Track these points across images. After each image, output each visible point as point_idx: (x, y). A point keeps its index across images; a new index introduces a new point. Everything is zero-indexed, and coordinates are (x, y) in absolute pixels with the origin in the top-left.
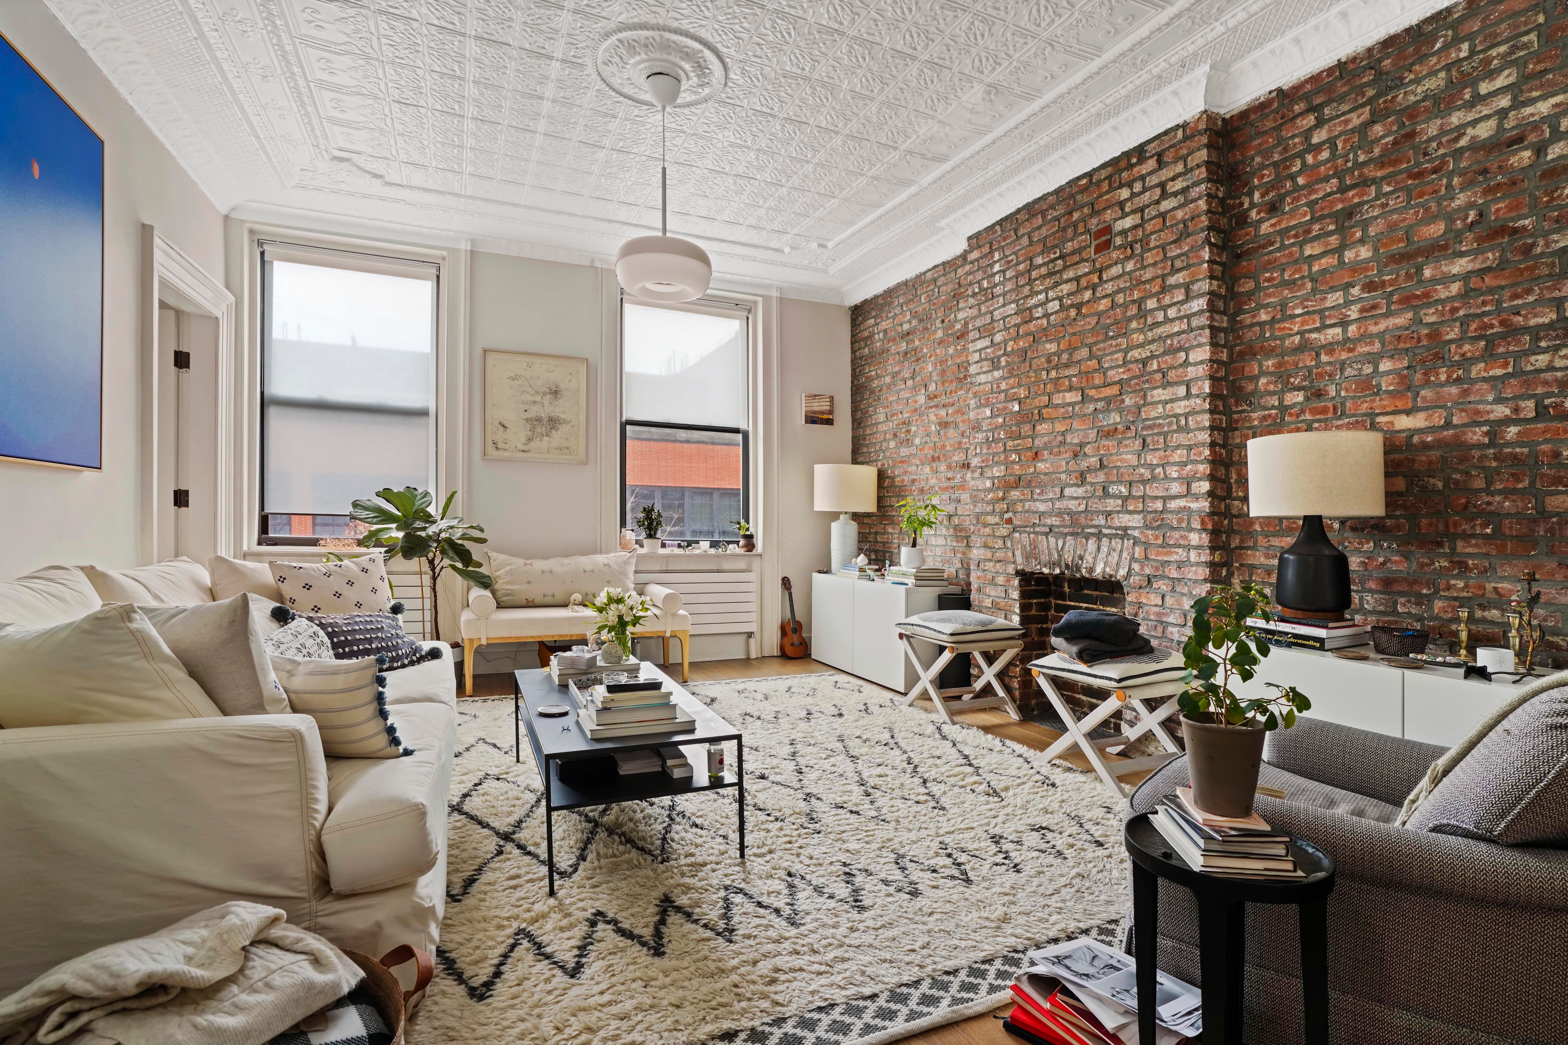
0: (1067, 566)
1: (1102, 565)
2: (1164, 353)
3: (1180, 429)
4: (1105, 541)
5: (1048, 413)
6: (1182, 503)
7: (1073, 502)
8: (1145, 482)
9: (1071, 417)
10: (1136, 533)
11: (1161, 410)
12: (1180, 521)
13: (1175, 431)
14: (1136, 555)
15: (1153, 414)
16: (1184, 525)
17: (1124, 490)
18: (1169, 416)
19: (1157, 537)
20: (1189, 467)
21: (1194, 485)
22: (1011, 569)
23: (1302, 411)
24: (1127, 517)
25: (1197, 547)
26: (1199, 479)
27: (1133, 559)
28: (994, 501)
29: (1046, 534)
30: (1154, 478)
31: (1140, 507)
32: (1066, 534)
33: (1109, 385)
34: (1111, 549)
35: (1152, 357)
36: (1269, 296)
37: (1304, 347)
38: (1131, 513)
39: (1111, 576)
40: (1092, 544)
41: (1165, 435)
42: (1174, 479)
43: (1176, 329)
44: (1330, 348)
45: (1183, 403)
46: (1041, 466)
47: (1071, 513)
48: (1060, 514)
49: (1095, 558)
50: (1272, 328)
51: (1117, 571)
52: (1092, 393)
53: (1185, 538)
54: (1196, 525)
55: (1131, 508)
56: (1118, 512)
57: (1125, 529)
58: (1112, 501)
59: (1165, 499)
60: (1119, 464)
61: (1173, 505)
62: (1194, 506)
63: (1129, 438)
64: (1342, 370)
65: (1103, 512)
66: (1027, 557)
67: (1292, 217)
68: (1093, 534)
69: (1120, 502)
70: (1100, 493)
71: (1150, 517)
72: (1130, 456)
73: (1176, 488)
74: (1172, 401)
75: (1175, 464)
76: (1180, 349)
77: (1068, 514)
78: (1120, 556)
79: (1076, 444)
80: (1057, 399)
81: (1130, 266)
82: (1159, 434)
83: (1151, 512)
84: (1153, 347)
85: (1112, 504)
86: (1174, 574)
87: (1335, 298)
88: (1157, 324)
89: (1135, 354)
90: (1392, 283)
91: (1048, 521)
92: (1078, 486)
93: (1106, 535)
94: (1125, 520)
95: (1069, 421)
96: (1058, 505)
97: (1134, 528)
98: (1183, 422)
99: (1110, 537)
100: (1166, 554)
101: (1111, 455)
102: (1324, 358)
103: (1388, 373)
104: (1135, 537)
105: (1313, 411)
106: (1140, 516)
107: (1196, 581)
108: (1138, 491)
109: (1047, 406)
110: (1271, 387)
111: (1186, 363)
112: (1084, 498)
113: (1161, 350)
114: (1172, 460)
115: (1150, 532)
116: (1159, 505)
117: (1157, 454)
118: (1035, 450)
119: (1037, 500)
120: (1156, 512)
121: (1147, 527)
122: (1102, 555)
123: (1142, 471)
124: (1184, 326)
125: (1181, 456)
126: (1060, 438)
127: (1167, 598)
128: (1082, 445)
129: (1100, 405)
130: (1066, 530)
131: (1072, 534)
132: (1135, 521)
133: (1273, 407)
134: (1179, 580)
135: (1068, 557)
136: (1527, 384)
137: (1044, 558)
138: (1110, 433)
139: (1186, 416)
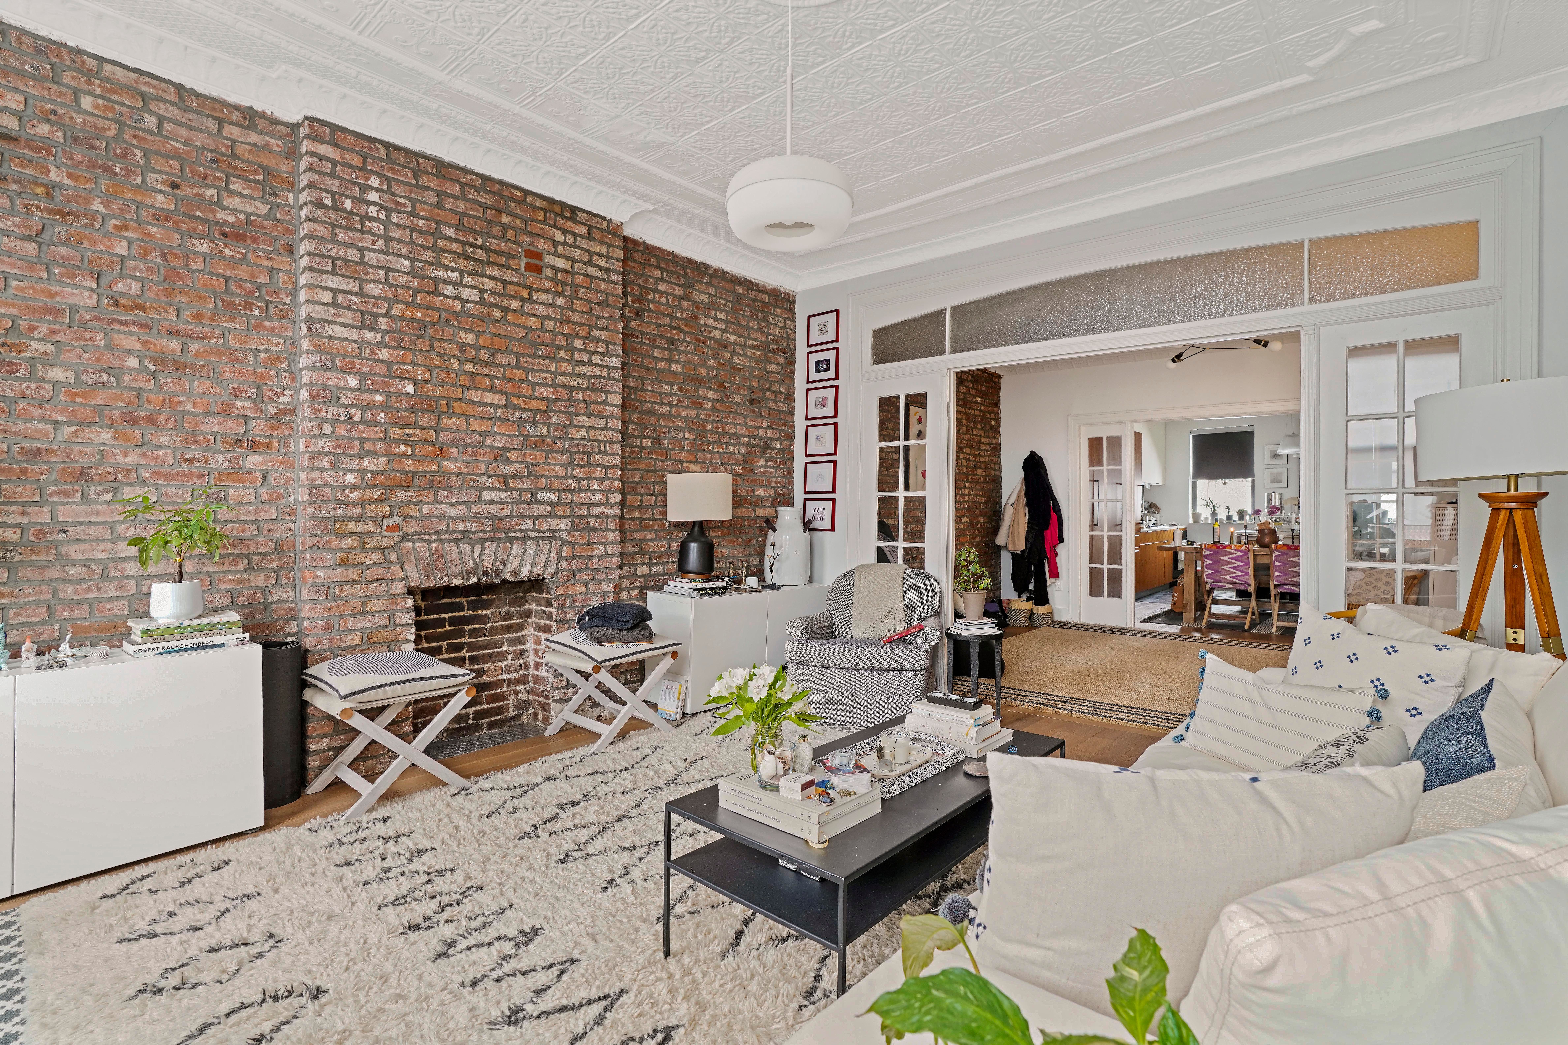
0: (486, 573)
1: (529, 567)
2: (587, 389)
3: (600, 452)
4: (531, 544)
5: (462, 408)
6: (601, 509)
7: (495, 507)
8: (572, 491)
9: (490, 419)
10: (564, 535)
11: (585, 433)
12: (600, 523)
13: (596, 453)
14: (564, 554)
15: (578, 436)
16: (603, 527)
17: (553, 497)
18: (591, 440)
19: (583, 537)
20: (606, 482)
21: (611, 496)
22: (398, 588)
23: (651, 453)
24: (556, 521)
25: (612, 543)
26: (614, 492)
27: (560, 558)
28: (363, 504)
29: (457, 541)
30: (580, 489)
31: (568, 512)
32: (485, 540)
33: (536, 398)
34: (538, 551)
35: (578, 388)
36: (635, 371)
37: (652, 412)
38: (559, 517)
39: (538, 576)
40: (517, 548)
41: (589, 454)
42: (596, 491)
43: (598, 373)
44: (664, 417)
45: (603, 432)
46: (448, 465)
47: (492, 517)
48: (477, 518)
49: (521, 561)
50: (635, 393)
51: (545, 570)
52: (517, 401)
53: (603, 536)
54: (612, 526)
55: (560, 513)
56: (546, 517)
57: (553, 531)
58: (540, 507)
59: (589, 506)
60: (547, 473)
61: (595, 511)
62: (611, 512)
63: (557, 452)
64: (670, 432)
65: (530, 517)
66: (428, 570)
67: (647, 327)
68: (518, 538)
69: (548, 507)
70: (526, 497)
71: (576, 520)
72: (558, 468)
73: (598, 498)
74: (593, 428)
75: (596, 479)
76: (601, 390)
77: (489, 519)
78: (548, 556)
79: (498, 448)
80: (475, 395)
81: (560, 302)
82: (584, 453)
83: (577, 517)
84: (580, 380)
85: (539, 509)
86: (596, 566)
87: (666, 388)
88: (581, 363)
89: (564, 380)
90: (689, 391)
91: (461, 527)
92: (501, 490)
93: (531, 538)
94: (554, 523)
95: (489, 422)
96: (474, 509)
97: (561, 531)
98: (602, 447)
99: (537, 540)
100: (589, 551)
101: (538, 464)
102: (662, 423)
103: (688, 440)
104: (561, 539)
105: (657, 454)
106: (568, 520)
107: (611, 569)
108: (566, 498)
109: (460, 400)
110: (636, 433)
111: (605, 403)
112: (508, 503)
113: (586, 385)
114: (594, 475)
115: (577, 534)
116: (584, 511)
117: (583, 469)
118: (438, 445)
119: (443, 503)
120: (581, 516)
121: (573, 529)
122: (529, 557)
123: (570, 481)
124: (604, 374)
125: (601, 473)
126: (477, 438)
127: (590, 585)
128: (505, 449)
129: (526, 415)
130: (486, 535)
131: (492, 539)
132: (565, 524)
133: (636, 446)
134: (598, 570)
135: (488, 564)
136: (729, 458)
137: (454, 569)
138: (538, 443)
139: (605, 442)
